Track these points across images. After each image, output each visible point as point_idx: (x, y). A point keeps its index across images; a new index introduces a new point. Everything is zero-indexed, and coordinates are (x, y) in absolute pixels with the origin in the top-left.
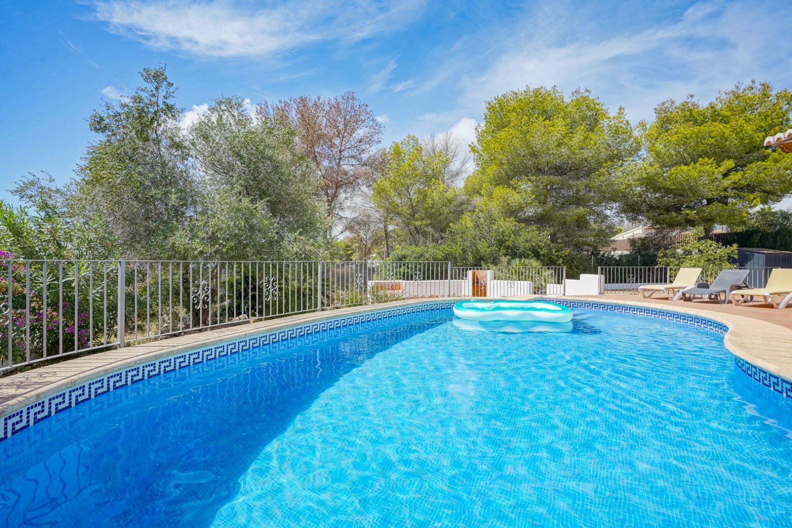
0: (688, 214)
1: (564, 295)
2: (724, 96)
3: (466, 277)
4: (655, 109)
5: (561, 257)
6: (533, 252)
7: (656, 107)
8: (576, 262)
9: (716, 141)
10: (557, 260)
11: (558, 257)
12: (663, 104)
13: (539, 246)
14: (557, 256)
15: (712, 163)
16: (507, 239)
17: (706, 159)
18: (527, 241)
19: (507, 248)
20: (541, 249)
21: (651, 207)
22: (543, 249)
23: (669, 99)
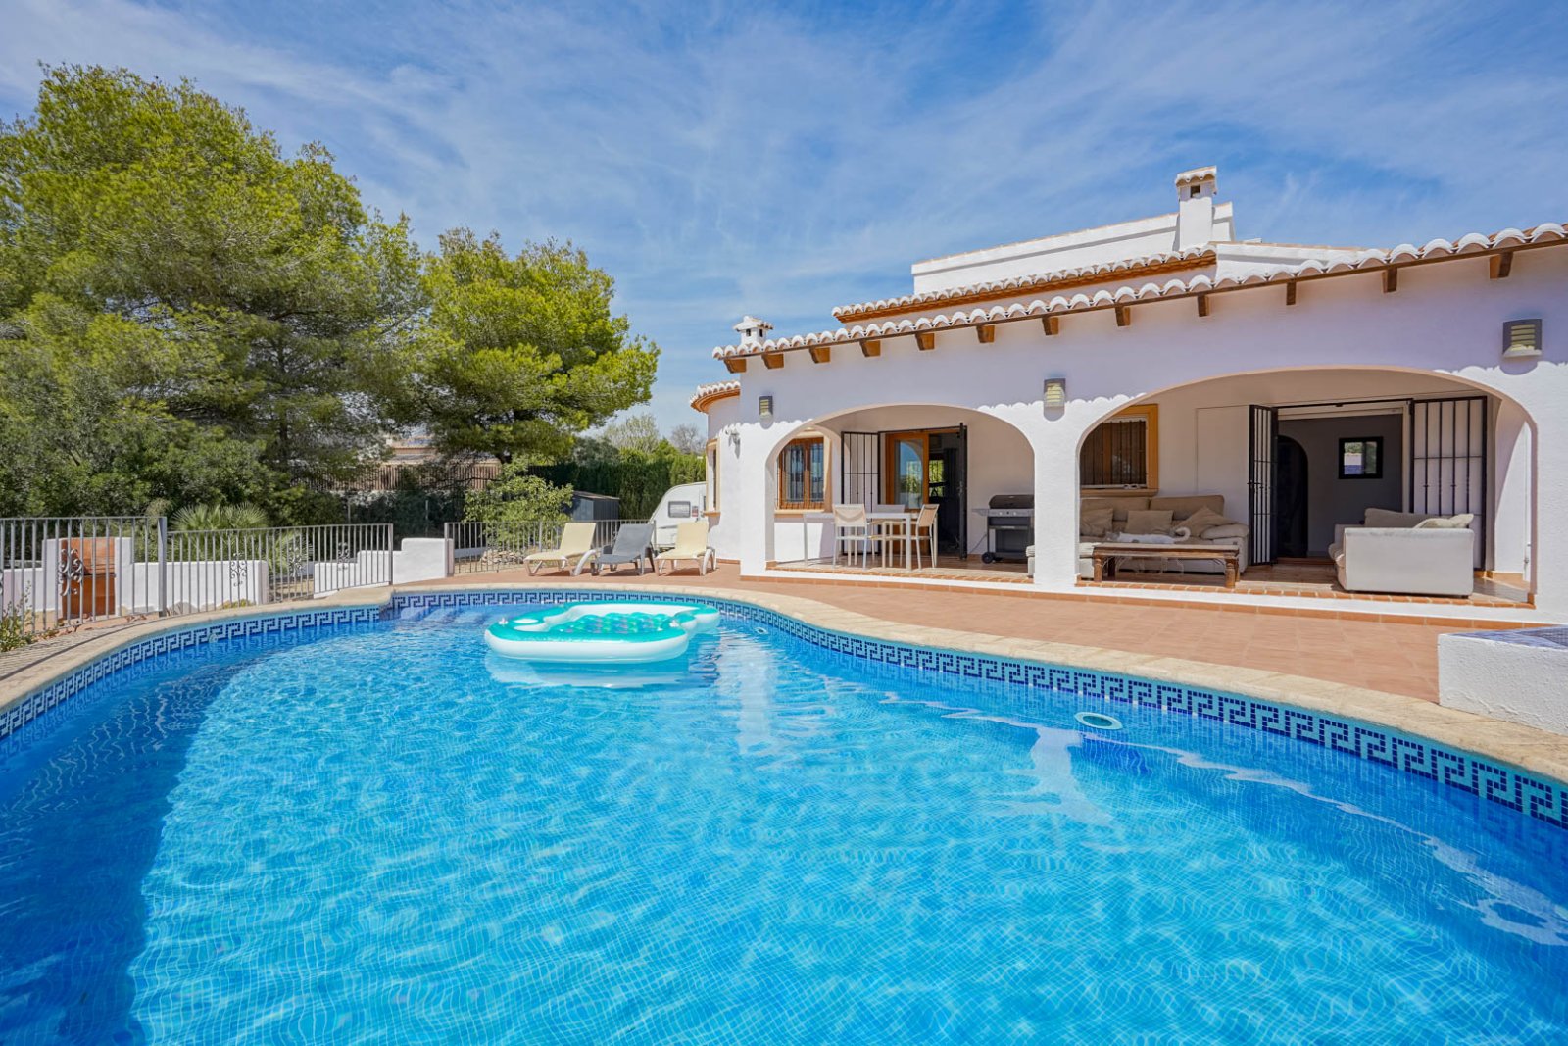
0: (498, 432)
1: (391, 583)
2: (532, 251)
3: (39, 557)
4: (441, 237)
5: (287, 501)
6: (225, 490)
7: (444, 233)
8: (318, 514)
9: (536, 319)
10: (277, 509)
11: (280, 503)
12: (457, 232)
13: (240, 477)
14: (278, 499)
15: (535, 355)
16: (156, 454)
17: (529, 347)
18: (212, 464)
19: (154, 478)
20: (245, 482)
21: (438, 413)
22: (251, 483)
23: (465, 228)
